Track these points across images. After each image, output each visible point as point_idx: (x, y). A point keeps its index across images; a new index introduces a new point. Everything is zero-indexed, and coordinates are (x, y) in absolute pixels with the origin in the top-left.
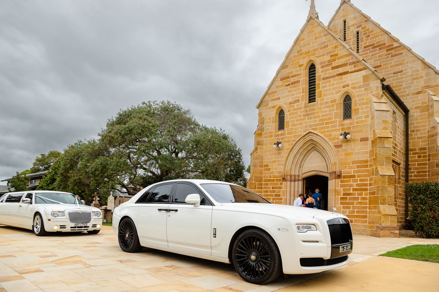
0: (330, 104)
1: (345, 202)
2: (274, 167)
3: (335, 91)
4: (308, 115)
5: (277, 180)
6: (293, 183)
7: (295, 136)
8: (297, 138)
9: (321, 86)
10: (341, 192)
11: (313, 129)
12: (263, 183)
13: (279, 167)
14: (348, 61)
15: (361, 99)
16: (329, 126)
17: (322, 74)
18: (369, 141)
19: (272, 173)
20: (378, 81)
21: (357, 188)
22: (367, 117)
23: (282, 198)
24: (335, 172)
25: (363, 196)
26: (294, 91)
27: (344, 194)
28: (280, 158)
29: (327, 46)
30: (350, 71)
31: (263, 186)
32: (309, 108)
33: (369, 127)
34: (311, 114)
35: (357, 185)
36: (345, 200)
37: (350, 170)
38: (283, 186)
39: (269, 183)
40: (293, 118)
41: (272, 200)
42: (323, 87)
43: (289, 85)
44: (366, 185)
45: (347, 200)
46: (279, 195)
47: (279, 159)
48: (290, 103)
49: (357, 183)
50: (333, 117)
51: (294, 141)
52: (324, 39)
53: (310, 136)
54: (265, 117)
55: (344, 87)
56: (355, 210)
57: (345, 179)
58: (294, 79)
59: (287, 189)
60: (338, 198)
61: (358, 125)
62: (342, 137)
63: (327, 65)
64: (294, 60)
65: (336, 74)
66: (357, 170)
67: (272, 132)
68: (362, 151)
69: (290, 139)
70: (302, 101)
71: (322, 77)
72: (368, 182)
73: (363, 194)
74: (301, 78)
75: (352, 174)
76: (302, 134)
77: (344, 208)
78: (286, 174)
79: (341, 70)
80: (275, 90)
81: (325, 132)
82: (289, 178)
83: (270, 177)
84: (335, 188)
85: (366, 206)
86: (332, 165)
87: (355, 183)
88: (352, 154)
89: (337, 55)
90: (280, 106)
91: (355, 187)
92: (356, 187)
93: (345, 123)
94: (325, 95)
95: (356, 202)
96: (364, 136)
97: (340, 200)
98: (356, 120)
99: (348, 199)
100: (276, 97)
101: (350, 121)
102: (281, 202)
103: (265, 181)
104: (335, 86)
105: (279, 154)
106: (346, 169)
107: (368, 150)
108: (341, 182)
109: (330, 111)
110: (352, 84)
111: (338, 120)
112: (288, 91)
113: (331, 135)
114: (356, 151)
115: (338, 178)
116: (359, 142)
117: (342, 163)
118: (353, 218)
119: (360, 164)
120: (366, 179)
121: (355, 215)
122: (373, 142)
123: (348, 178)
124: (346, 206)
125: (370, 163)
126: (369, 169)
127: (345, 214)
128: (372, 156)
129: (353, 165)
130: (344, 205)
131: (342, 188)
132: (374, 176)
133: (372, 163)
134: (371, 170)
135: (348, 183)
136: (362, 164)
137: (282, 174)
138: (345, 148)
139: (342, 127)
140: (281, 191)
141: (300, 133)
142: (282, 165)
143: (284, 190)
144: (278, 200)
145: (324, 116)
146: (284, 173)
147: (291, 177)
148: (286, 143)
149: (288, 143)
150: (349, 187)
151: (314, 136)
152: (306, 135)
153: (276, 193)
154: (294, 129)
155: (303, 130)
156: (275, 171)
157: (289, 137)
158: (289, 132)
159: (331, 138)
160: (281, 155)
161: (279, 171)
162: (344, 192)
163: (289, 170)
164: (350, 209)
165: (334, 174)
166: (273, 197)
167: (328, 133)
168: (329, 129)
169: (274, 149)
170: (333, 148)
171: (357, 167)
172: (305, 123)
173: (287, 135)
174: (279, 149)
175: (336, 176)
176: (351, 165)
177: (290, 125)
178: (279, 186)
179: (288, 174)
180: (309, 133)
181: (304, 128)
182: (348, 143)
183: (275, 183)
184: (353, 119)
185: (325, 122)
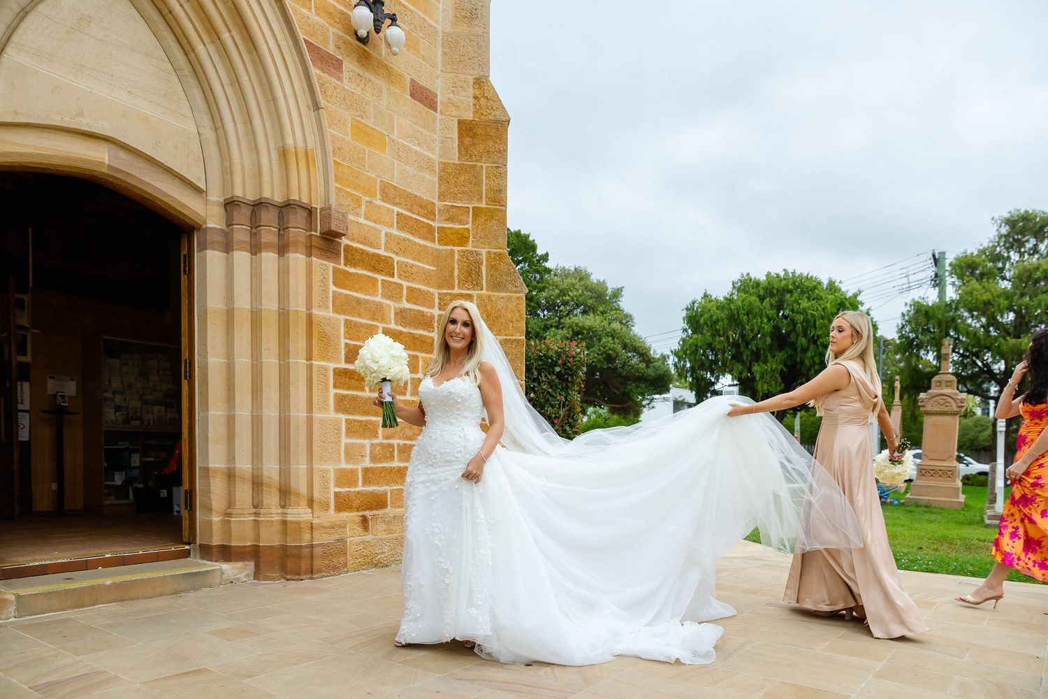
1: (354, 398)
10: (339, 340)
18: (438, 115)
21: (401, 332)
27: (351, 355)
33: (440, 49)
35: (400, 315)
36: (357, 389)
37: (373, 225)
44: (429, 323)
49: (401, 306)
56: (395, 442)
57: (352, 270)
60: (325, 369)
66: (399, 237)
68: (418, 149)
72: (436, 312)
73: (421, 363)
75: (382, 252)
77: (352, 429)
84: (309, 305)
87: (392, 304)
88: (382, 141)
91: (394, 326)
92: (396, 323)
96: (424, 79)
97: (335, 386)
106: (359, 215)
107: (435, 157)
108: (339, 279)
114: (395, 137)
115: (323, 250)
116: (406, 96)
117: (342, 172)
118: (388, 484)
119: (408, 210)
120: (428, 292)
121: (396, 468)
122: (471, 129)
123: (366, 269)
124: (361, 422)
125: (450, 225)
126: (437, 250)
127: (355, 467)
128: (464, 192)
129: (384, 201)
130: (351, 414)
131: (342, 318)
132: (482, 290)
133: (465, 229)
134: (453, 256)
135: (368, 297)
136: (415, 216)
138: (353, 92)
150: (370, 319)
162: (350, 339)
164: (378, 438)
165: (305, 221)
170: (306, 53)
171: (398, 223)
175: (315, 239)
176: (378, 201)
182: (368, 75)
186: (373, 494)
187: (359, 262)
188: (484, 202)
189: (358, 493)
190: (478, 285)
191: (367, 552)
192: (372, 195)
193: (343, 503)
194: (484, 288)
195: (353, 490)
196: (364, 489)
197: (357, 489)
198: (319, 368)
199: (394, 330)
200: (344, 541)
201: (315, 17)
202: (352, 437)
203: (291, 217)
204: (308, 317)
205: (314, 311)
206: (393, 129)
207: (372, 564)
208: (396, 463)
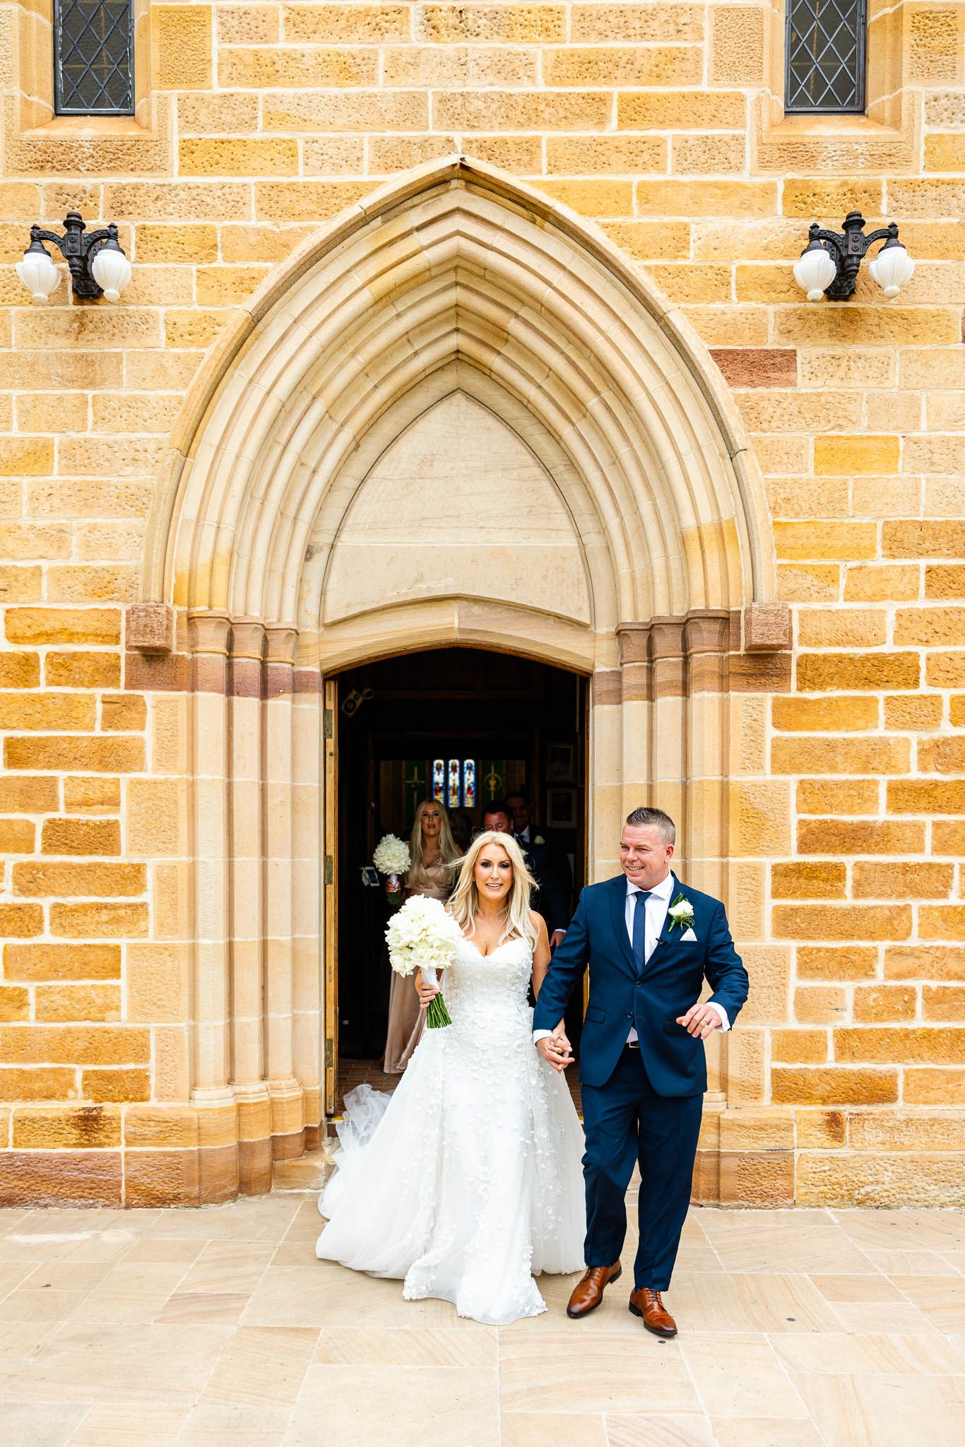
1: (820, 912)
2: (26, 522)
5: (63, 668)
6: (247, 706)
7: (273, 200)
8: (300, 216)
10: (785, 817)
11: (488, 151)
13: (93, 529)
16: (658, 145)
19: (5, 583)
21: (936, 784)
23: (138, 870)
24: (726, 621)
27: (812, 839)
28: (101, 419)
35: (934, 752)
36: (824, 894)
37: (866, 605)
38: (148, 736)
41: (7, 884)
46: (104, 838)
47: (88, 434)
49: (937, 734)
50: (698, 52)
51: (274, 247)
53: (458, 223)
56: (918, 984)
57: (816, 695)
59: (192, 769)
60: (756, 869)
61: (951, 183)
66: (932, 612)
69: (218, 224)
75: (888, 648)
76: (358, 190)
77: (809, 965)
78: (176, 610)
81: (617, 198)
82: (211, 643)
84: (724, 771)
86: (694, 547)
87: (913, 737)
88: (887, 453)
91: (915, 775)
92: (924, 769)
93: (817, 143)
95: (926, 912)
97: (776, 894)
98: (926, 129)
99: (849, 882)
101: (870, 133)
102: (134, 907)
105: (88, 372)
106: (831, 597)
108: (786, 715)
111: (750, 93)
113: (680, 242)
114: (922, 433)
115: (751, 675)
116: (952, 346)
117: (793, 536)
118: (898, 1058)
119: (961, 556)
121: (920, 1032)
123: (850, 686)
124: (833, 951)
127: (820, 1028)
129: (894, 557)
130: (809, 938)
131: (793, 780)
135: (853, 735)
137: (123, 608)
138: (820, 395)
139: (790, 175)
140: (118, 787)
141: (337, 168)
142: (133, 500)
143: (160, 776)
144: (90, 893)
145: (600, 25)
146: (155, 595)
147: (230, 646)
148: (171, 265)
149: (194, 267)
150: (858, 771)
151: (497, 221)
152: (409, 203)
153: (62, 806)
154: (260, 115)
155: (378, 144)
156: (45, 565)
157: (209, 200)
158: (206, 136)
159: (680, 272)
160: (105, 392)
161: (87, 564)
162: (811, 812)
163: (212, 562)
164: (874, 977)
165: (716, 638)
166: (30, 850)
167: (649, 212)
168: (664, 170)
169: (14, 310)
170: (710, 369)
171: (929, 586)
172: (399, 66)
173: (176, 170)
174: (80, 318)
175: (735, 661)
176: (879, 561)
177: (215, 60)
178: (93, 739)
179: (205, 608)
180: (438, 183)
181: (388, 117)
182: (854, 349)
183: (38, 696)
184: (887, 115)
185: (621, 95)
186: (861, 1076)
187: (832, 679)
189: (826, 1072)
191: (839, 1176)
192: (864, 552)
195: (812, 1066)
196: (839, 1066)
197: (822, 1067)
198: (741, 867)
199: (917, 781)
200: (784, 1153)
201: (736, 306)
202: (812, 977)
203: (694, 637)
204: (724, 787)
205: (734, 778)
206: (917, 417)
207: (850, 1199)
208: (920, 1022)
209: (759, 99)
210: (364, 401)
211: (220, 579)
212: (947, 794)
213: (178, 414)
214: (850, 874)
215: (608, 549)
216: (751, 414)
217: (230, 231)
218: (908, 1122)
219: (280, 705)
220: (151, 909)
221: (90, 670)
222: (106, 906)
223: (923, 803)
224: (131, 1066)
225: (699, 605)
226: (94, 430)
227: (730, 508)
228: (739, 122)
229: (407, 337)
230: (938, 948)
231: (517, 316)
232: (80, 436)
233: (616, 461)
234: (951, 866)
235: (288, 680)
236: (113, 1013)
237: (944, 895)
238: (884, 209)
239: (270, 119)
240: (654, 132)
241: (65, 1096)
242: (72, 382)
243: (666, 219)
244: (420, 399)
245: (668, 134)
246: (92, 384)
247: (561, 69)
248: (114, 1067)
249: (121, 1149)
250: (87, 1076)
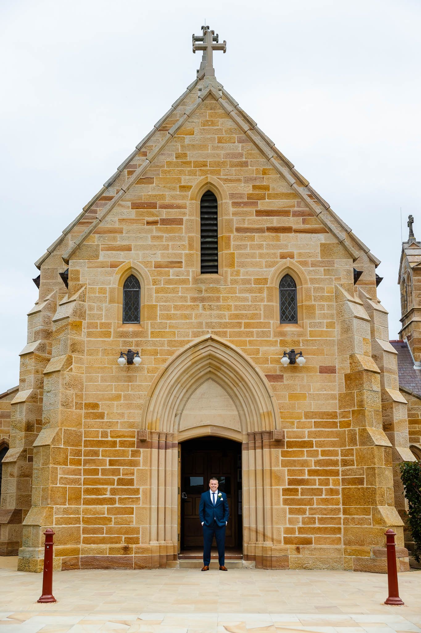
0: (253, 286)
1: (293, 499)
2: (115, 411)
3: (264, 261)
4: (203, 300)
5: (122, 444)
6: (162, 452)
7: (170, 343)
8: (176, 347)
9: (232, 243)
10: (284, 477)
11: (216, 333)
12: (83, 449)
13: (130, 413)
14: (291, 207)
15: (318, 288)
16: (253, 332)
17: (235, 218)
18: (337, 374)
19: (110, 425)
20: (349, 260)
21: (318, 470)
22: (331, 325)
23: (138, 489)
24: (270, 433)
25: (331, 487)
26: (168, 239)
27: (291, 482)
28: (132, 389)
29: (245, 164)
30: (294, 227)
31: (83, 458)
32: (207, 286)
33: (336, 347)
34: (209, 299)
35: (318, 463)
36: (294, 495)
37: (301, 430)
38: (141, 459)
39: (101, 449)
40: (166, 301)
41: (108, 493)
42: (238, 247)
43: (155, 223)
44: (335, 463)
45: (298, 495)
46: (131, 482)
47: (129, 392)
48: (158, 266)
49: (318, 459)
50: (260, 313)
51: (171, 353)
52: (239, 148)
53: (210, 348)
54: (89, 285)
55: (283, 257)
56: (316, 516)
57: (290, 450)
58: (167, 213)
59: (151, 466)
60: (278, 489)
61: (315, 340)
62: (286, 360)
63: (246, 204)
64: (169, 171)
65: (265, 226)
66: (316, 431)
67: (109, 324)
68: (325, 392)
69: (158, 348)
70: (187, 265)
71: (235, 226)
72: (340, 458)
73: (331, 481)
74: (184, 214)
75: (306, 439)
76: (189, 341)
77: (291, 511)
78: (148, 431)
79: (275, 221)
80: (117, 226)
81: (244, 343)
82: (155, 439)
83: (105, 434)
84: (271, 467)
85: (337, 507)
86: (263, 417)
87: (313, 459)
88: (304, 396)
89: (267, 188)
90: (132, 266)
91: (313, 468)
92: (315, 466)
93: (286, 331)
94: (243, 265)
95: (317, 499)
96: (328, 364)
97: (283, 495)
98: (309, 329)
99: (300, 492)
100: (119, 243)
101: (298, 329)
102: (137, 498)
103: (87, 443)
104: (265, 251)
105: (130, 379)
106: (293, 428)
107: (336, 392)
108: (284, 454)
109: (254, 300)
110: (300, 254)
111: (272, 322)
112: (153, 238)
113: (258, 352)
114: (312, 392)
115: (276, 445)
116: (317, 374)
117: (284, 415)
118: (312, 534)
119: (321, 419)
120: (334, 450)
121: (317, 528)
122: (349, 377)
123: (298, 448)
124: (297, 508)
125: (344, 420)
126: (339, 431)
127: (294, 526)
128: (348, 405)
129: (307, 419)
130: (291, 505)
131: (286, 469)
132: (357, 446)
133: (349, 420)
134: (345, 432)
135: (299, 459)
136: (325, 420)
137: (136, 430)
138: (289, 384)
139: (281, 338)
140: (134, 470)
141: (184, 337)
142: (139, 407)
143: (144, 468)
144: (127, 495)
145: (240, 308)
146: (144, 428)
147: (159, 439)
148: (148, 357)
149: (153, 357)
150: (301, 467)
151: (218, 348)
152: (200, 344)
153: (121, 475)
154: (168, 326)
155: (193, 332)
156: (119, 421)
157: (157, 343)
158: (156, 330)
159: (258, 358)
160: (134, 383)
161: (128, 421)
162: (290, 476)
163: (156, 420)
164: (306, 514)
165: (268, 437)
166: (114, 485)
167: (251, 346)
168: (254, 337)
169: (114, 366)
170: (265, 380)
171: (315, 425)
172: (197, 316)
173: (150, 338)
174: (128, 368)
175: (272, 442)
176: (303, 420)
177: (158, 315)
178: (129, 459)
179: (154, 430)
180: (206, 340)
181: (195, 326)
182: (296, 374)
183: (117, 450)
184: (301, 325)
185: (244, 322)
186: (304, 538)
187: (294, 446)
188: (356, 407)
189: (296, 537)
190: (355, 444)
191: (299, 562)
192: (300, 418)
193: (287, 541)
194: (358, 445)
195: (293, 536)
196: (299, 536)
198: (275, 488)
199: (314, 469)
200: (287, 557)
201: (270, 365)
202: (292, 515)
203: (263, 436)
204: (271, 470)
205: (273, 468)
206: (310, 389)
207: (302, 567)
208: (317, 525)
209: (273, 323)
210: (189, 382)
211: (158, 424)
212: (321, 472)
213: (149, 388)
214: (300, 490)
215: (245, 414)
216: (275, 389)
217: (161, 350)
218: (315, 549)
219: (169, 451)
220: (141, 498)
221: (128, 444)
222: (131, 498)
223: (316, 474)
224: (136, 536)
225: (264, 430)
226: (131, 391)
227: (270, 408)
228: (269, 327)
229: (199, 369)
230: (320, 508)
231: (223, 365)
232: (128, 393)
233: (245, 396)
234: (323, 489)
235: (171, 445)
236: (132, 523)
237: (321, 495)
238: (301, 345)
239: (170, 327)
240: (251, 330)
241: (120, 543)
242: (125, 381)
243: (255, 347)
244: (202, 380)
245: (254, 330)
246: (131, 382)
247: (232, 317)
248: (131, 536)
249: (133, 555)
250: (125, 538)
